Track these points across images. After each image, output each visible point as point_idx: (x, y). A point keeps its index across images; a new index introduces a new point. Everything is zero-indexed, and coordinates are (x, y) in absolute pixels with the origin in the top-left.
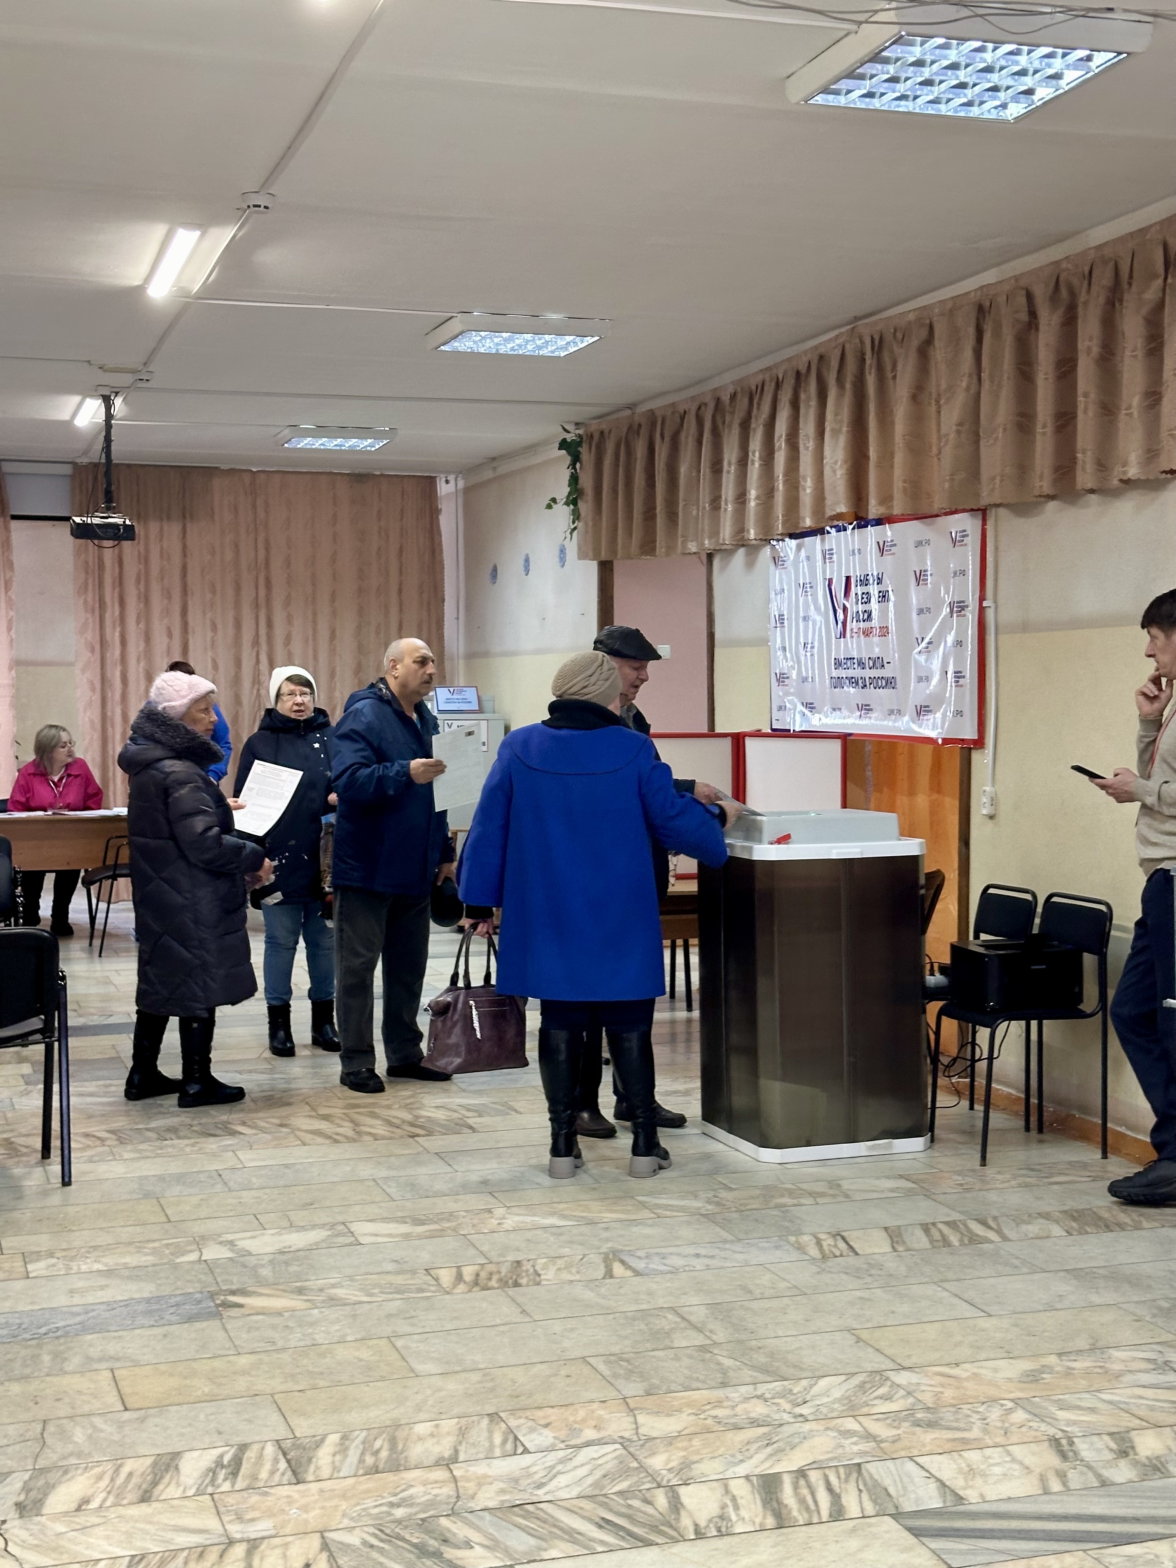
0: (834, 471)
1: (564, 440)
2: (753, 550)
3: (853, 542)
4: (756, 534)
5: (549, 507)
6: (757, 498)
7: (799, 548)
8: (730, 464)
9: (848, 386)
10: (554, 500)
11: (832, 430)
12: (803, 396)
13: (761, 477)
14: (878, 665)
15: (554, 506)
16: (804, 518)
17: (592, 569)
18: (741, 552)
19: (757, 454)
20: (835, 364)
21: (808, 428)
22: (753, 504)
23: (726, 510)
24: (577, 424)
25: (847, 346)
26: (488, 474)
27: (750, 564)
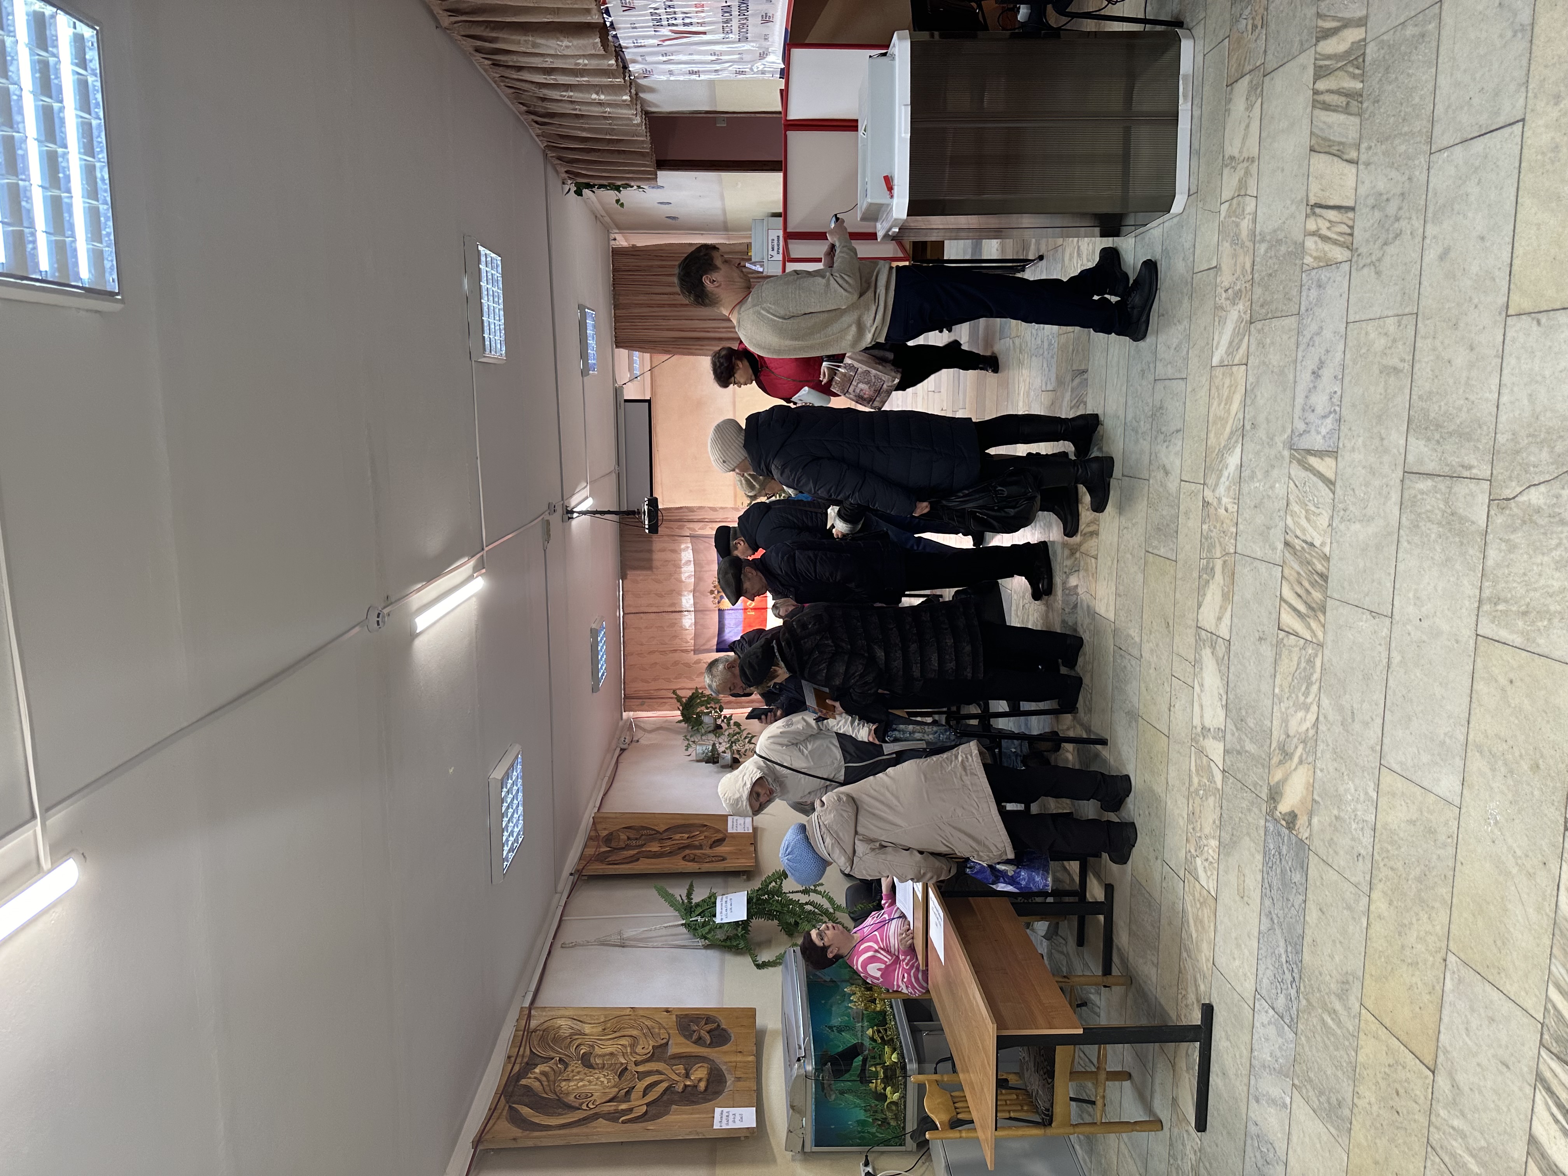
0: (567, 47)
1: (575, 192)
2: (640, 88)
3: (625, 28)
4: (626, 94)
5: (622, 205)
6: (597, 94)
7: (634, 61)
8: (576, 109)
9: (494, 35)
10: (618, 201)
11: (533, 47)
12: (510, 64)
13: (581, 91)
14: (728, 9)
15: (621, 201)
16: (609, 65)
17: (664, 176)
18: (641, 95)
19: (564, 93)
20: (479, 43)
21: (537, 62)
22: (602, 97)
23: (609, 113)
24: (564, 183)
25: (463, 33)
26: (607, 219)
27: (651, 90)
